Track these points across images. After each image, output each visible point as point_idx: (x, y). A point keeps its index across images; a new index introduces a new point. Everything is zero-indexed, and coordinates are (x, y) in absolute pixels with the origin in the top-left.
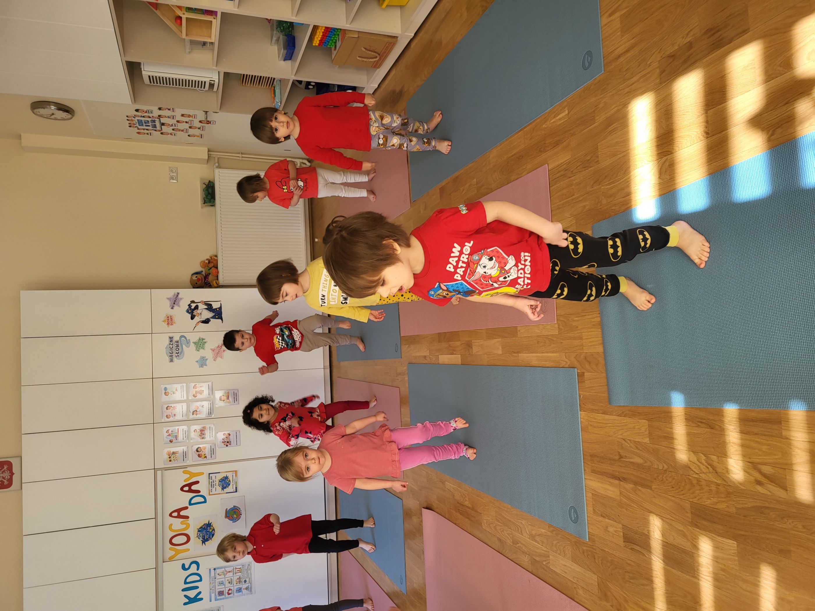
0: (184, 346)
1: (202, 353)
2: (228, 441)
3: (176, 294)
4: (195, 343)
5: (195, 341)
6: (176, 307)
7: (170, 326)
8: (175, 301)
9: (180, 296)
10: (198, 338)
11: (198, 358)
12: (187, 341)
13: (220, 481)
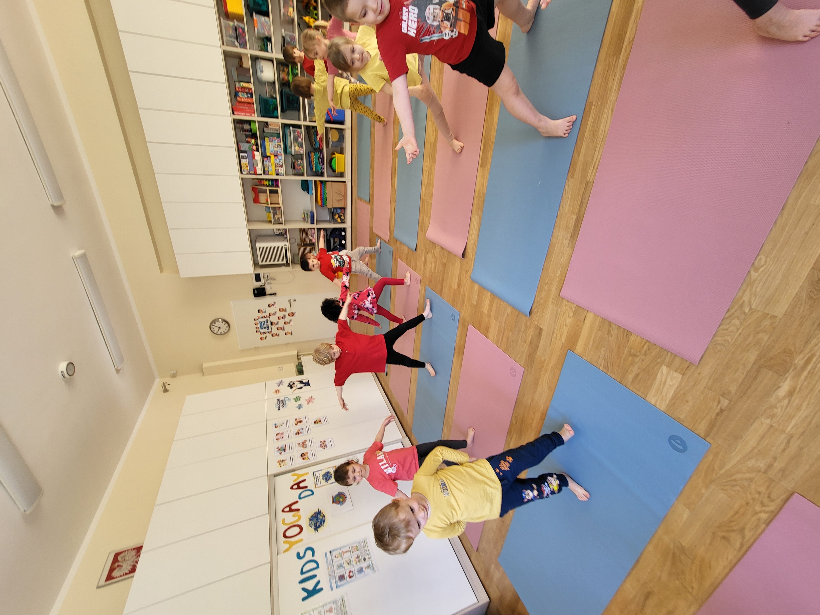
0: (287, 402)
1: (299, 402)
2: (325, 445)
3: (281, 381)
4: (294, 399)
5: (294, 398)
6: (281, 386)
7: (279, 394)
8: (281, 383)
9: (283, 381)
10: (296, 397)
11: (297, 405)
12: (289, 399)
13: (323, 476)
